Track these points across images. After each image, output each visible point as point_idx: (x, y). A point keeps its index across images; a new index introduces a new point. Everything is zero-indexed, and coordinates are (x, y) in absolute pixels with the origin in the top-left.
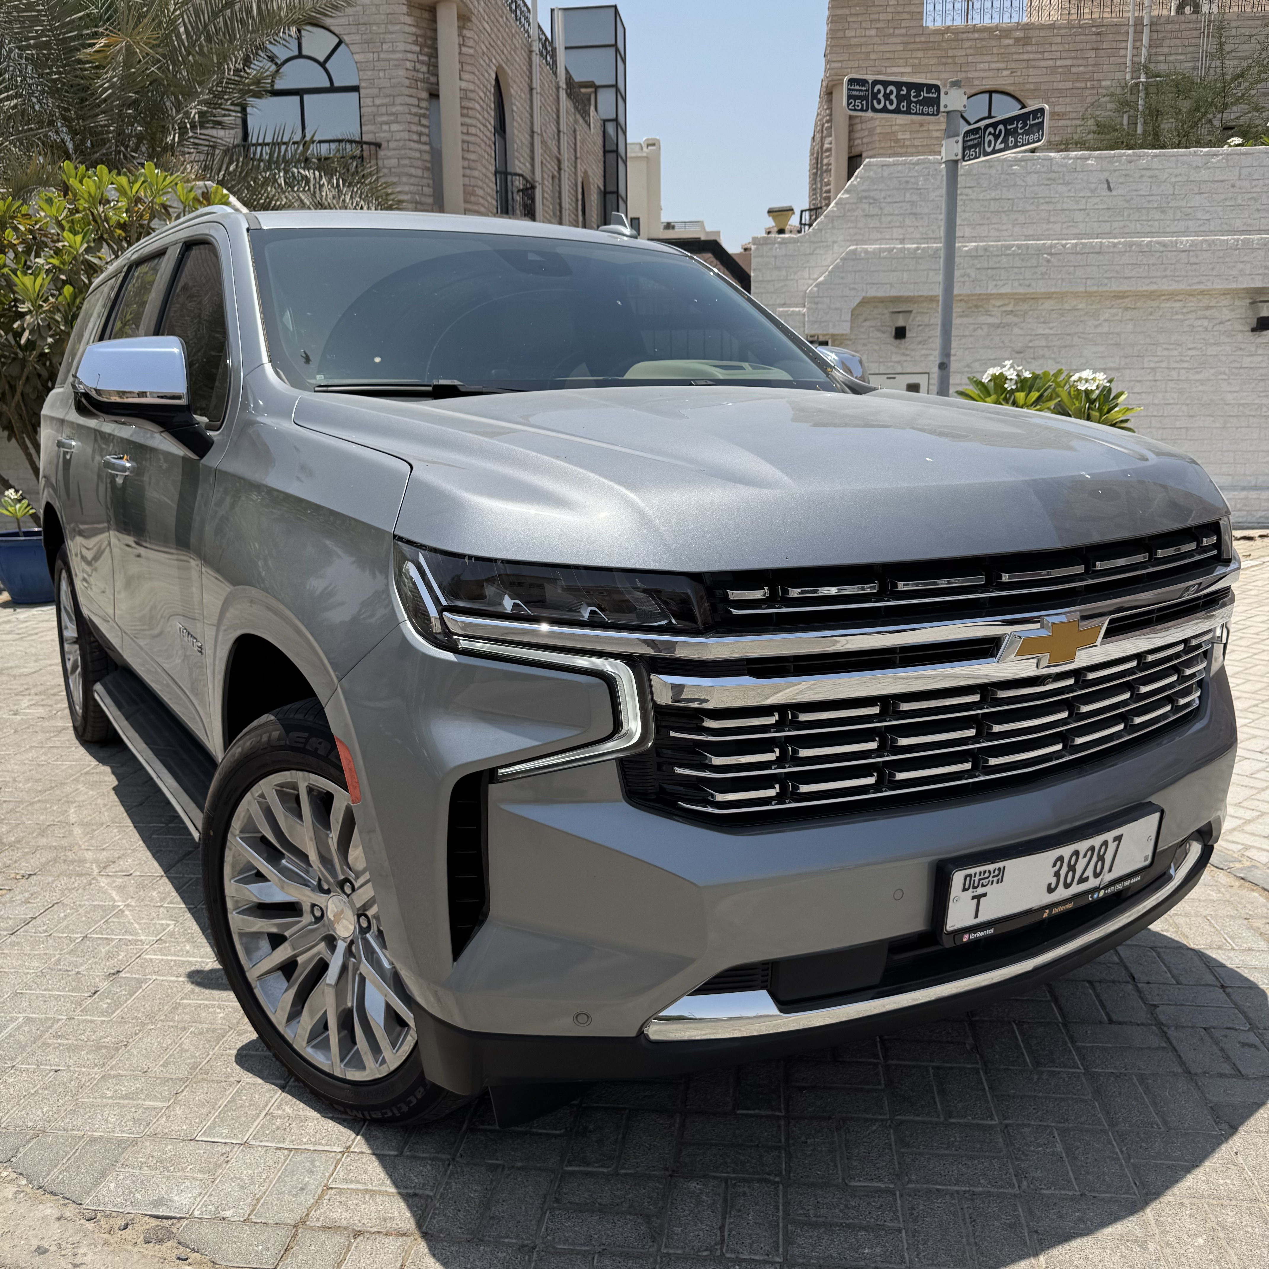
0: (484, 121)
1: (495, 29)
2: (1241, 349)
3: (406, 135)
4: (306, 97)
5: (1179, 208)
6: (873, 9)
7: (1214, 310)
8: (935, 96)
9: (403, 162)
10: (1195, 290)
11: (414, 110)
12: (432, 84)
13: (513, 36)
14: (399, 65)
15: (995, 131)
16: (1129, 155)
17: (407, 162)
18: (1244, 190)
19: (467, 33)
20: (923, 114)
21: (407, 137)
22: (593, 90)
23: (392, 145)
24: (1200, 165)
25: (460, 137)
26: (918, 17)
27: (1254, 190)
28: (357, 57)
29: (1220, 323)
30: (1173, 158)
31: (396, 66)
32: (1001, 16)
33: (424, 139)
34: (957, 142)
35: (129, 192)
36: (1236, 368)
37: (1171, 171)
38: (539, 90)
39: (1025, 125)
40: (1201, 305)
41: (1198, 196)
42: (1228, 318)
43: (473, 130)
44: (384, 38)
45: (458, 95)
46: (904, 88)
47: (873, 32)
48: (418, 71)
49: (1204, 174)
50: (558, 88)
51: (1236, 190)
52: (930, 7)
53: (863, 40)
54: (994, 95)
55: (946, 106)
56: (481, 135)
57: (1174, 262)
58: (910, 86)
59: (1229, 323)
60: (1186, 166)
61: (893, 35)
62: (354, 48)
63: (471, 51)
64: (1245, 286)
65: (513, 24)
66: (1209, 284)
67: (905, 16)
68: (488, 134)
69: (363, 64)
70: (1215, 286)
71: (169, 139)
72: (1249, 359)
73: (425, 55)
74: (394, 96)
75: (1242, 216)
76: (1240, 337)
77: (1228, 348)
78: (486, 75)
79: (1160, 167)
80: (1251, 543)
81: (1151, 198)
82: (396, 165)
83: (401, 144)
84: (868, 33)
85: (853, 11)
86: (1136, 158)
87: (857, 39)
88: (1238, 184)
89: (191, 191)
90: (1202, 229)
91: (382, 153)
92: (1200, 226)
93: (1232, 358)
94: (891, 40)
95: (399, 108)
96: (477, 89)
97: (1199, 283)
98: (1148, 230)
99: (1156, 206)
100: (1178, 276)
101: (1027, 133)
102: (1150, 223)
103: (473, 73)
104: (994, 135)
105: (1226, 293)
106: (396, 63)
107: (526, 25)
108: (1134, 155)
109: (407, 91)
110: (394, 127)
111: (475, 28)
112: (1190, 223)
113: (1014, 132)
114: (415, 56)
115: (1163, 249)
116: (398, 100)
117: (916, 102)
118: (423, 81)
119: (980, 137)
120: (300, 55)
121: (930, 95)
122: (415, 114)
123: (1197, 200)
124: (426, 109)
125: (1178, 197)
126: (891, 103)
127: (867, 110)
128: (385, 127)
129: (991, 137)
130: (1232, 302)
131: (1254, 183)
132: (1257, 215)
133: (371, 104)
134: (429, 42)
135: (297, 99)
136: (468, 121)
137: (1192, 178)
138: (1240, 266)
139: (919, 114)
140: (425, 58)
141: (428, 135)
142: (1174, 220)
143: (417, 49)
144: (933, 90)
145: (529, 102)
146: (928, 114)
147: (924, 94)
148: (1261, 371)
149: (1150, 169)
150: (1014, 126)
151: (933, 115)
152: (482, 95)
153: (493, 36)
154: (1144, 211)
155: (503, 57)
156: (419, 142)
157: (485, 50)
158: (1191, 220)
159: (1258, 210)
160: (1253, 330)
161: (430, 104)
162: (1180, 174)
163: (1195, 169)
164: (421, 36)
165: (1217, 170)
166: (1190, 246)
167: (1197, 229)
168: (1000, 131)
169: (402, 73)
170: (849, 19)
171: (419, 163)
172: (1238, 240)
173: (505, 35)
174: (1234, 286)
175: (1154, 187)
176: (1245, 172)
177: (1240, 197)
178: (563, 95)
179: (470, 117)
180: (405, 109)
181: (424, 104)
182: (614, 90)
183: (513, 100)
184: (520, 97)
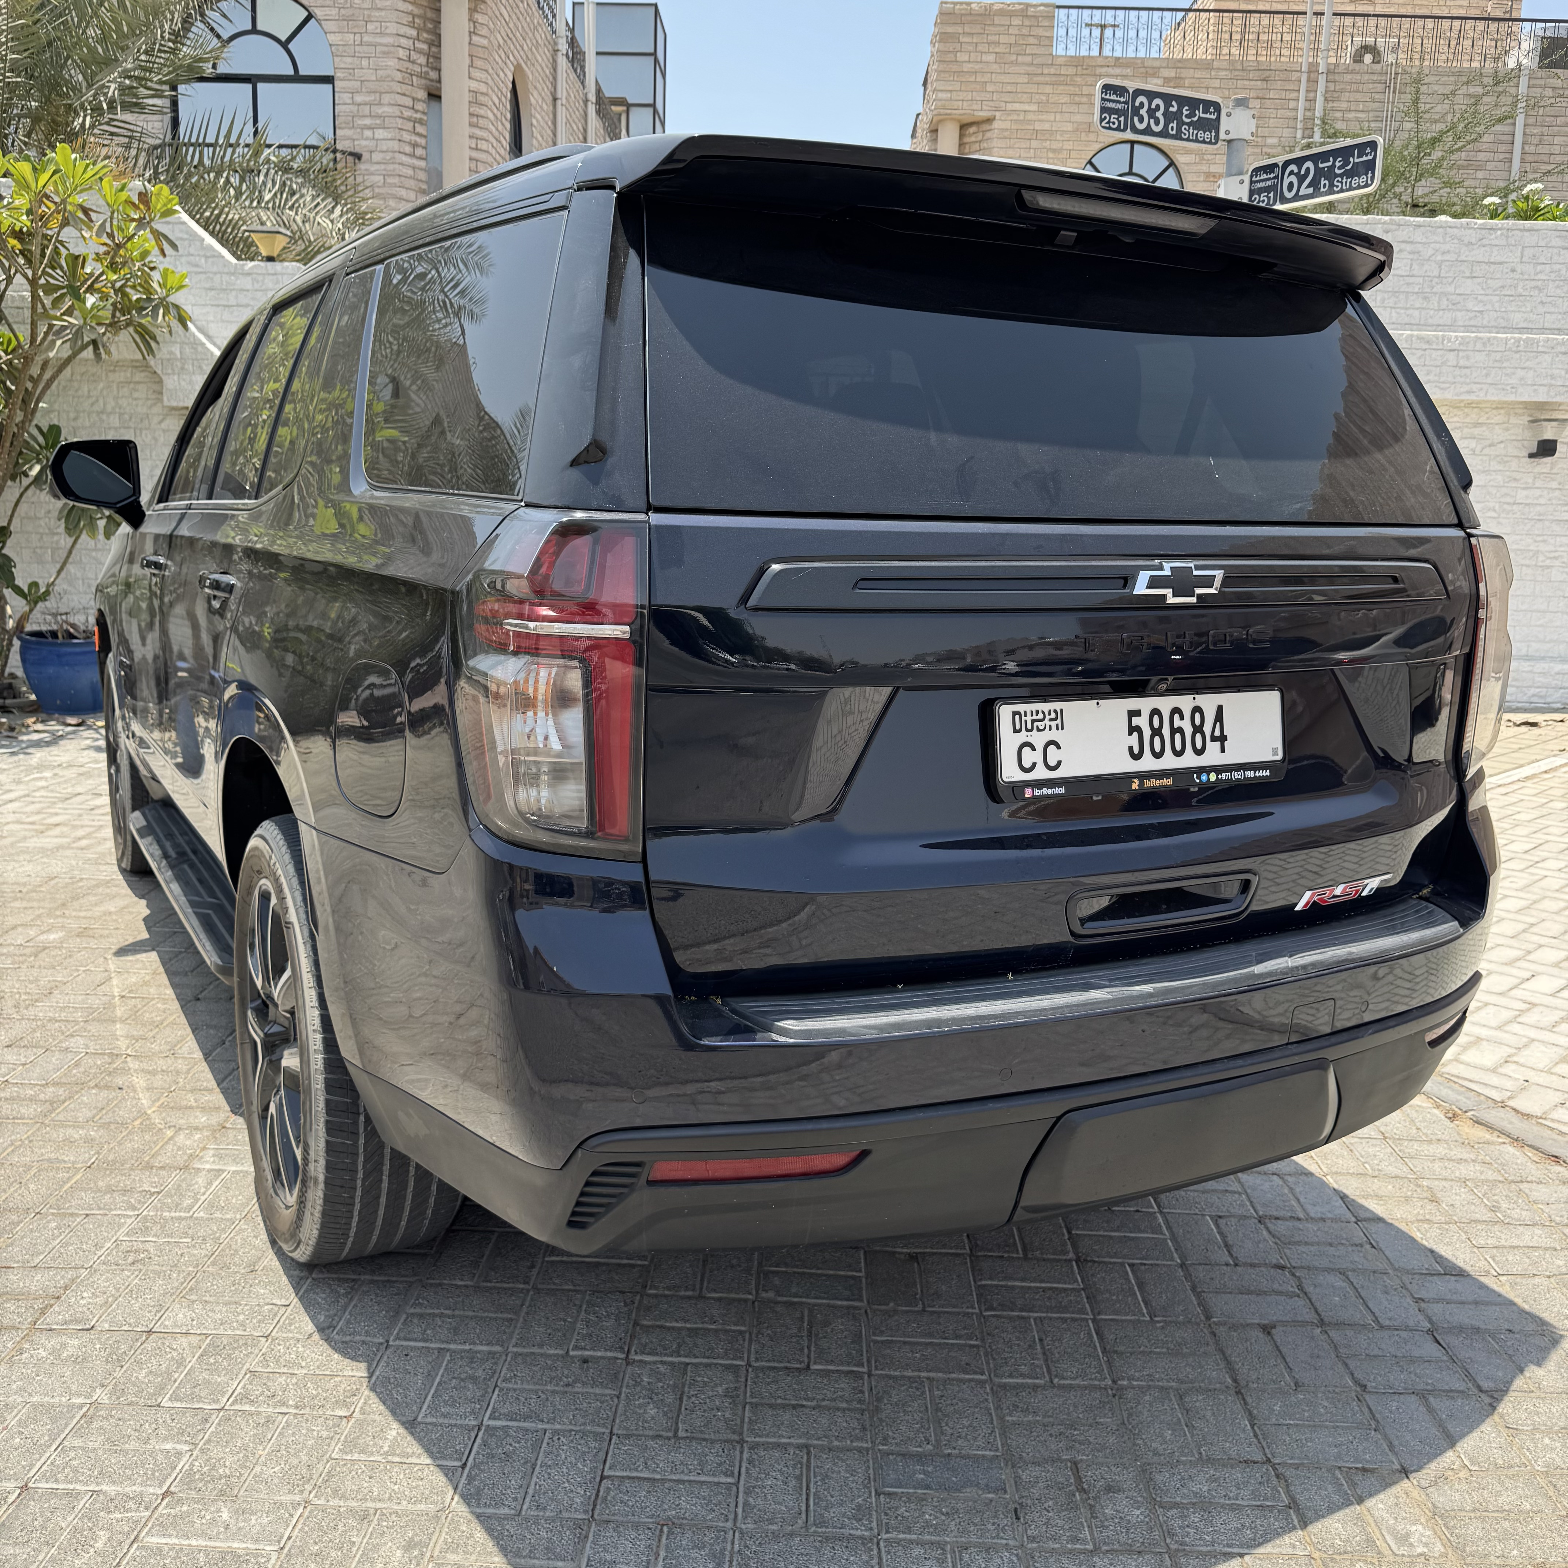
0: (496, 134)
1: (514, 17)
2: (1515, 479)
3: (395, 145)
4: (260, 86)
5: (1445, 294)
6: (991, 28)
7: (1484, 428)
8: (1213, 117)
9: (390, 180)
10: (1462, 401)
11: (408, 113)
12: (432, 81)
13: (535, 28)
14: (388, 53)
15: (1300, 170)
16: (1385, 223)
17: (396, 180)
18: (1526, 277)
19: (479, 17)
20: (1197, 141)
21: (396, 148)
22: (625, 108)
23: (376, 157)
24: (1474, 241)
25: (467, 153)
26: (1047, 42)
27: (1539, 277)
28: (332, 38)
29: (1490, 446)
30: (1441, 230)
31: (384, 53)
32: (1148, 48)
33: (419, 152)
34: (1242, 182)
35: (33, 186)
36: (1508, 504)
37: (1438, 246)
38: (564, 101)
39: (1346, 163)
40: (1468, 420)
41: (1469, 281)
42: (1501, 438)
43: (483, 145)
44: (369, 16)
45: (467, 97)
46: (1174, 103)
47: (991, 58)
48: (413, 62)
49: (1479, 254)
50: (586, 101)
51: (1517, 276)
52: (1062, 32)
53: (977, 67)
54: (1136, 146)
55: (1227, 132)
56: (493, 152)
57: (1439, 363)
58: (1183, 101)
59: (1502, 445)
60: (1456, 241)
61: (1016, 63)
62: (328, 26)
63: (485, 42)
64: (1526, 398)
65: (536, 14)
66: (1482, 394)
67: (1032, 40)
68: (502, 152)
69: (341, 48)
70: (1489, 398)
71: (77, 124)
72: (1525, 493)
73: (424, 42)
74: (381, 93)
75: (1523, 309)
76: (1514, 464)
77: (1500, 478)
78: (502, 74)
79: (1424, 240)
80: (1535, 730)
81: (1412, 280)
82: (380, 184)
83: (388, 156)
84: (985, 58)
85: (967, 29)
86: (1394, 227)
87: (970, 65)
88: (1519, 268)
89: (122, 189)
90: (1472, 323)
91: (362, 166)
92: (1470, 319)
93: (1504, 490)
94: (1012, 69)
95: (387, 109)
96: (490, 92)
97: (1468, 392)
98: (1407, 320)
99: (1416, 290)
100: (1443, 382)
101: (1350, 174)
102: (1409, 312)
103: (486, 71)
104: (1297, 175)
105: (1500, 406)
106: (386, 49)
107: (550, 16)
108: (1392, 223)
109: (398, 88)
110: (380, 134)
111: (490, 12)
112: (1459, 314)
113: (1330, 174)
114: (411, 42)
115: (1427, 346)
116: (386, 99)
117: (1189, 124)
118: (420, 76)
119: (1276, 177)
120: (254, 30)
121: (1208, 116)
122: (409, 119)
123: (1468, 286)
124: (424, 113)
125: (1444, 281)
126: (1157, 123)
127: (1124, 130)
128: (368, 133)
129: (1294, 179)
130: (1506, 419)
131: (1539, 268)
132: (1541, 309)
133: (349, 101)
134: (430, 26)
135: (249, 87)
136: (478, 132)
137: (1463, 258)
138: (1520, 373)
139: (1192, 141)
140: (425, 47)
141: (425, 148)
142: (1439, 310)
143: (414, 33)
144: (1212, 110)
145: (551, 116)
146: (1204, 142)
147: (1200, 114)
148: (1538, 508)
149: (1411, 242)
150: (1330, 164)
151: (1210, 143)
152: (497, 101)
153: (511, 25)
154: (1402, 296)
155: (522, 53)
156: (413, 155)
157: (501, 42)
158: (1460, 311)
159: (1542, 303)
160: (1531, 456)
161: (428, 106)
162: (1449, 252)
163: (1467, 245)
164: (419, 16)
165: (1495, 249)
166: (1460, 344)
167: (1467, 323)
168: (1308, 169)
169: (392, 63)
170: (962, 40)
171: (412, 183)
172: (1518, 341)
173: (525, 26)
174: (1512, 398)
175: (1415, 266)
176: (1528, 252)
177: (1521, 284)
178: (592, 109)
179: (481, 128)
180: (396, 111)
181: (420, 106)
182: (651, 110)
183: (533, 111)
184: (541, 107)
